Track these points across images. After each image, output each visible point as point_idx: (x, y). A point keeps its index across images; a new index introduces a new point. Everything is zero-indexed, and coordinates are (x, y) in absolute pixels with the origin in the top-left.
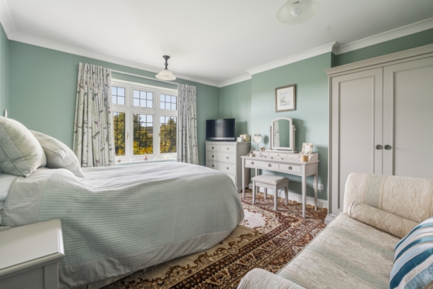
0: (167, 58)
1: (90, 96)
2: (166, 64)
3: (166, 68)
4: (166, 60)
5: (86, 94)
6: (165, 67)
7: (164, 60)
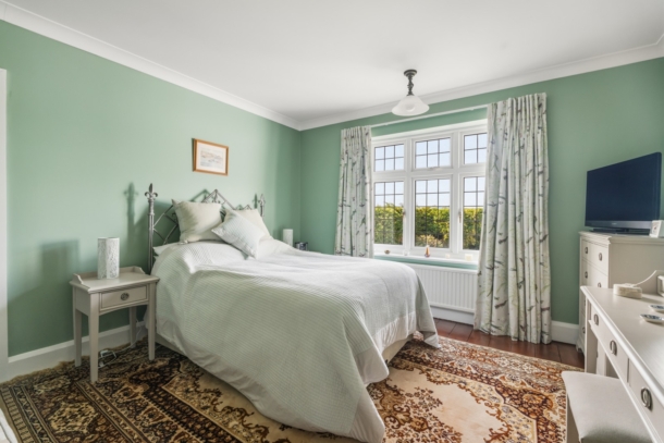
0: (410, 73)
1: (350, 166)
2: (411, 85)
3: (410, 93)
4: (410, 79)
5: (347, 165)
6: (408, 90)
7: (406, 79)
